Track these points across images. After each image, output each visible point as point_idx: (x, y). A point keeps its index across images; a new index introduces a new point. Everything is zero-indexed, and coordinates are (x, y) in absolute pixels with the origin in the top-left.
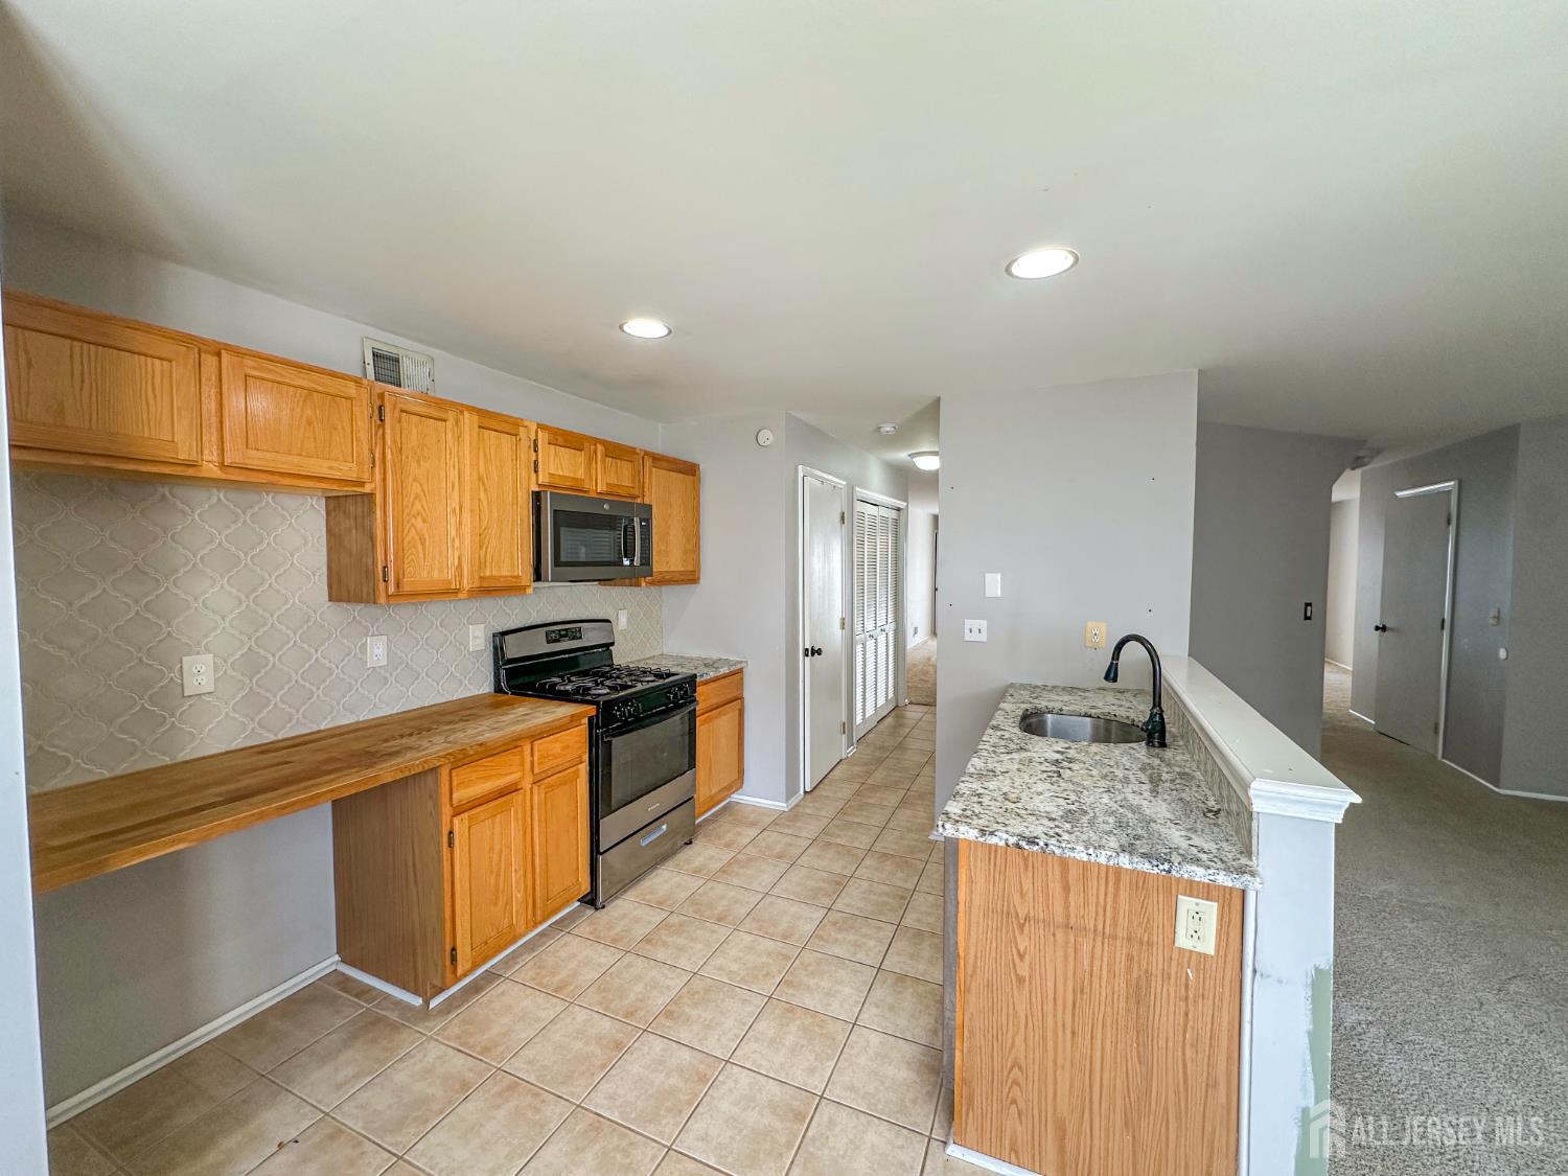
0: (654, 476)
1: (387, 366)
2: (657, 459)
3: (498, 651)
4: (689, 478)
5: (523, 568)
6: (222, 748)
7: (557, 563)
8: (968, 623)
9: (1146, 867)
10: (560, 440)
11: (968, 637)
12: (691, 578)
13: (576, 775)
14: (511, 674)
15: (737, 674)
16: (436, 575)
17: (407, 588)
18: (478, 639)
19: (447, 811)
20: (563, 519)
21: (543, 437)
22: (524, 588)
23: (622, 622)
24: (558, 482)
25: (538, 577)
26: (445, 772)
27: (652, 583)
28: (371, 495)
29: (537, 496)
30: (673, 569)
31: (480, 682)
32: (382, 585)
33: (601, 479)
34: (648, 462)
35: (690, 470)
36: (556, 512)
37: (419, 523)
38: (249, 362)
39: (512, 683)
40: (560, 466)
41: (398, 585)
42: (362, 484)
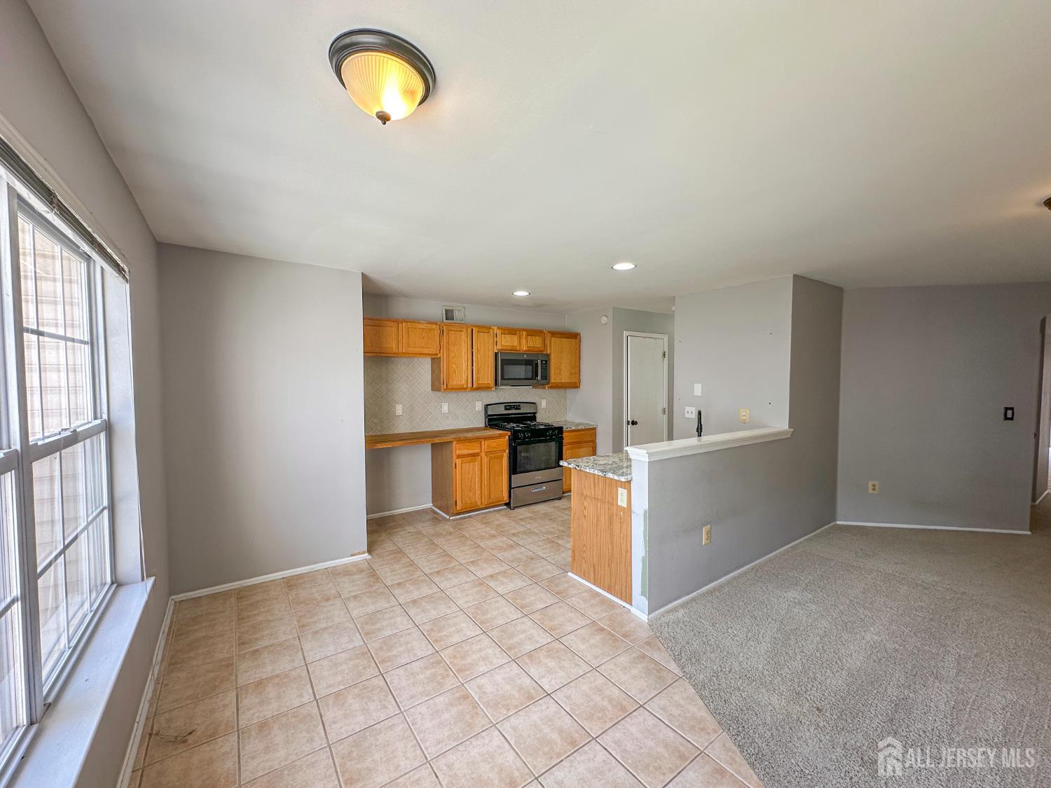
0: (552, 342)
1: (449, 315)
2: (554, 334)
3: (486, 411)
4: (573, 341)
5: (491, 381)
6: (404, 432)
7: (503, 378)
8: (687, 409)
9: (600, 474)
10: (507, 332)
11: (687, 416)
12: (575, 385)
13: (502, 456)
14: (490, 420)
15: (594, 429)
16: (459, 383)
17: (449, 387)
18: (479, 406)
19: (455, 457)
20: (505, 362)
21: (499, 332)
22: (491, 388)
23: (543, 404)
24: (505, 348)
25: (496, 384)
26: (455, 443)
27: (551, 387)
28: (440, 358)
29: (496, 354)
30: (563, 381)
31: (480, 422)
32: (442, 386)
33: (524, 345)
34: (549, 336)
35: (575, 336)
36: (502, 360)
37: (454, 366)
38: (409, 324)
39: (491, 423)
40: (508, 342)
41: (447, 386)
42: (437, 355)
